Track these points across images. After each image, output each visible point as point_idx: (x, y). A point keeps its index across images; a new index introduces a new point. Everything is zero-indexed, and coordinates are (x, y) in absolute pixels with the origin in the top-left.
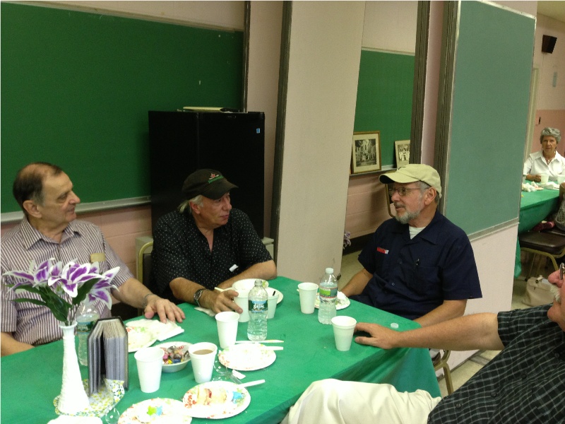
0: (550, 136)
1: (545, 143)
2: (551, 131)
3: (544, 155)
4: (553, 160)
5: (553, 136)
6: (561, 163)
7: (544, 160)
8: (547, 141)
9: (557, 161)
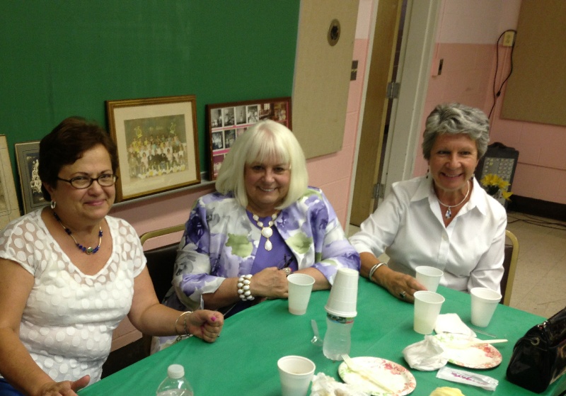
0: (458, 136)
1: (442, 160)
2: (462, 119)
3: (437, 192)
4: (463, 211)
5: (468, 136)
6: (487, 220)
7: (435, 208)
8: (448, 153)
9: (476, 213)
